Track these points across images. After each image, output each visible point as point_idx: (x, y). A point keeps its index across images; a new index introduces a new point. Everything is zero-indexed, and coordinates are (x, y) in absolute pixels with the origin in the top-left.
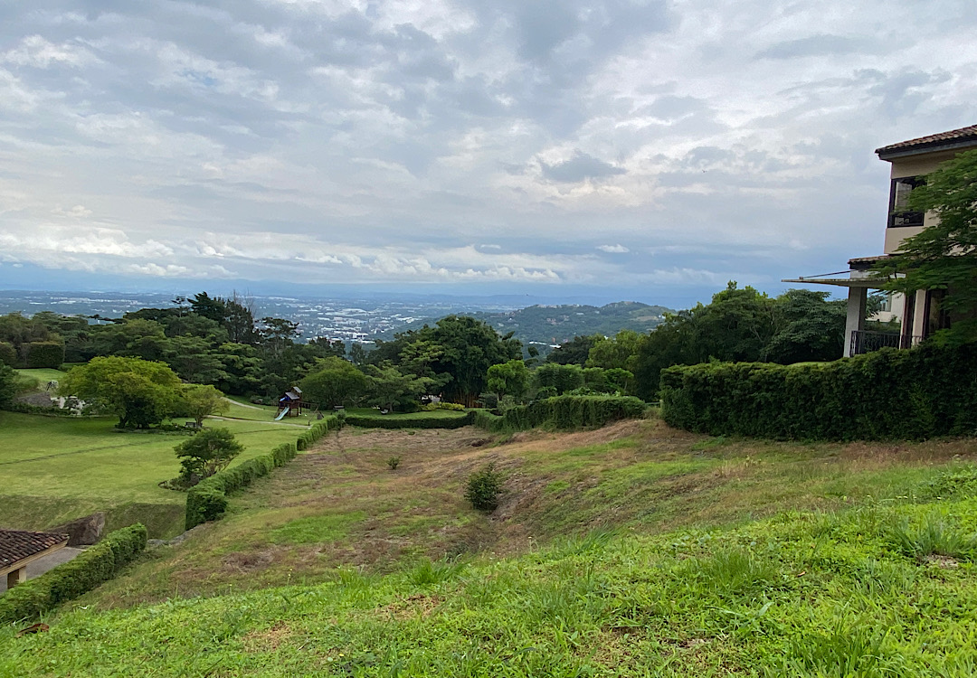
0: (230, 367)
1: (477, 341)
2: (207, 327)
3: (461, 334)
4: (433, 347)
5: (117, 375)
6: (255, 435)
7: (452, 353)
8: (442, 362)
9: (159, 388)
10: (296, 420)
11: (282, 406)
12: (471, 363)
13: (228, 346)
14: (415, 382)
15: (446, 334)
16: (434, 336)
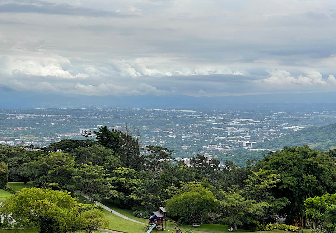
0: (120, 186)
1: (312, 170)
2: (105, 155)
3: (298, 163)
4: (272, 175)
5: (36, 202)
7: (290, 181)
8: (280, 188)
9: (62, 211)
12: (306, 189)
13: (120, 170)
15: (285, 164)
16: (275, 165)
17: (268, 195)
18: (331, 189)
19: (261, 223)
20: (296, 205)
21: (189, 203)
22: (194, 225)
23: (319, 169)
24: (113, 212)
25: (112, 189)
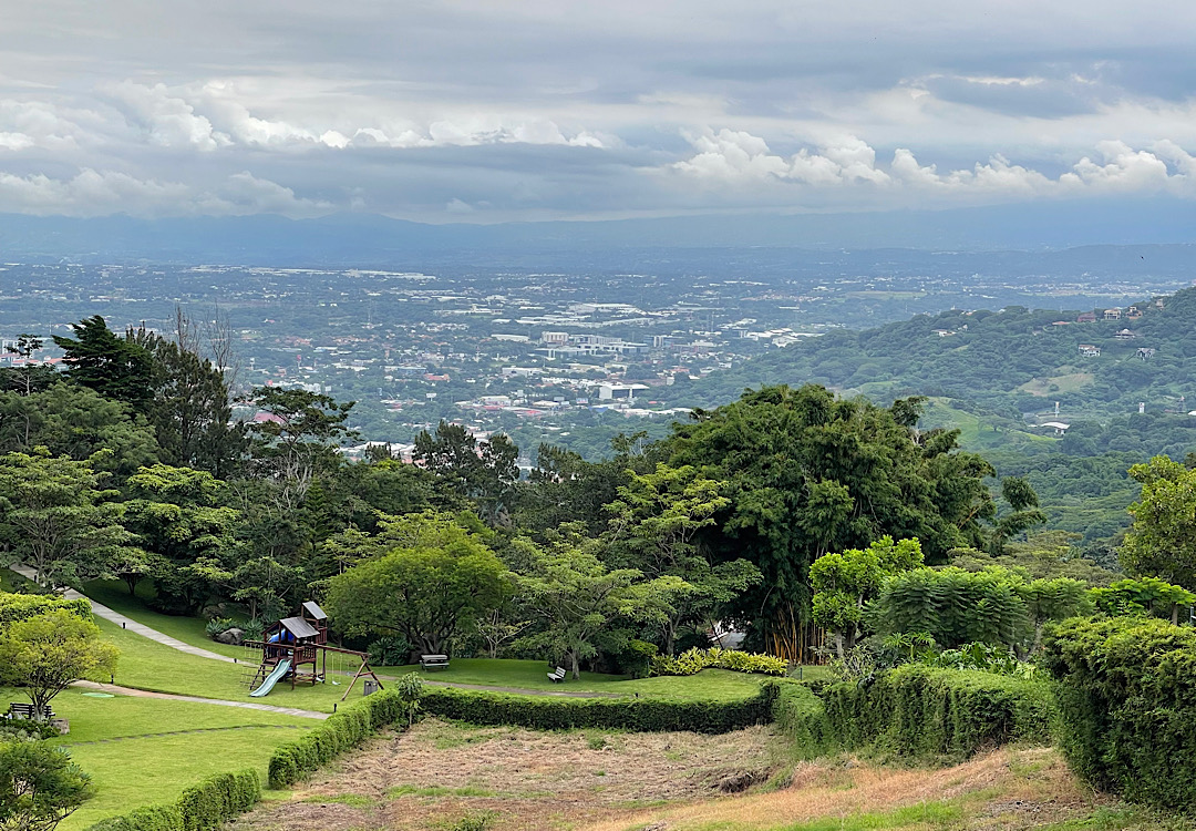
0: (154, 534)
1: (837, 465)
2: (99, 422)
3: (789, 442)
4: (703, 484)
6: (179, 741)
7: (761, 502)
10: (306, 697)
11: (273, 653)
12: (815, 529)
13: (155, 477)
14: (641, 590)
15: (746, 444)
16: (712, 450)
17: (688, 554)
18: (900, 526)
19: (663, 650)
20: (782, 584)
21: (409, 586)
22: (429, 662)
23: (860, 461)
24: (132, 625)
25: (126, 544)
